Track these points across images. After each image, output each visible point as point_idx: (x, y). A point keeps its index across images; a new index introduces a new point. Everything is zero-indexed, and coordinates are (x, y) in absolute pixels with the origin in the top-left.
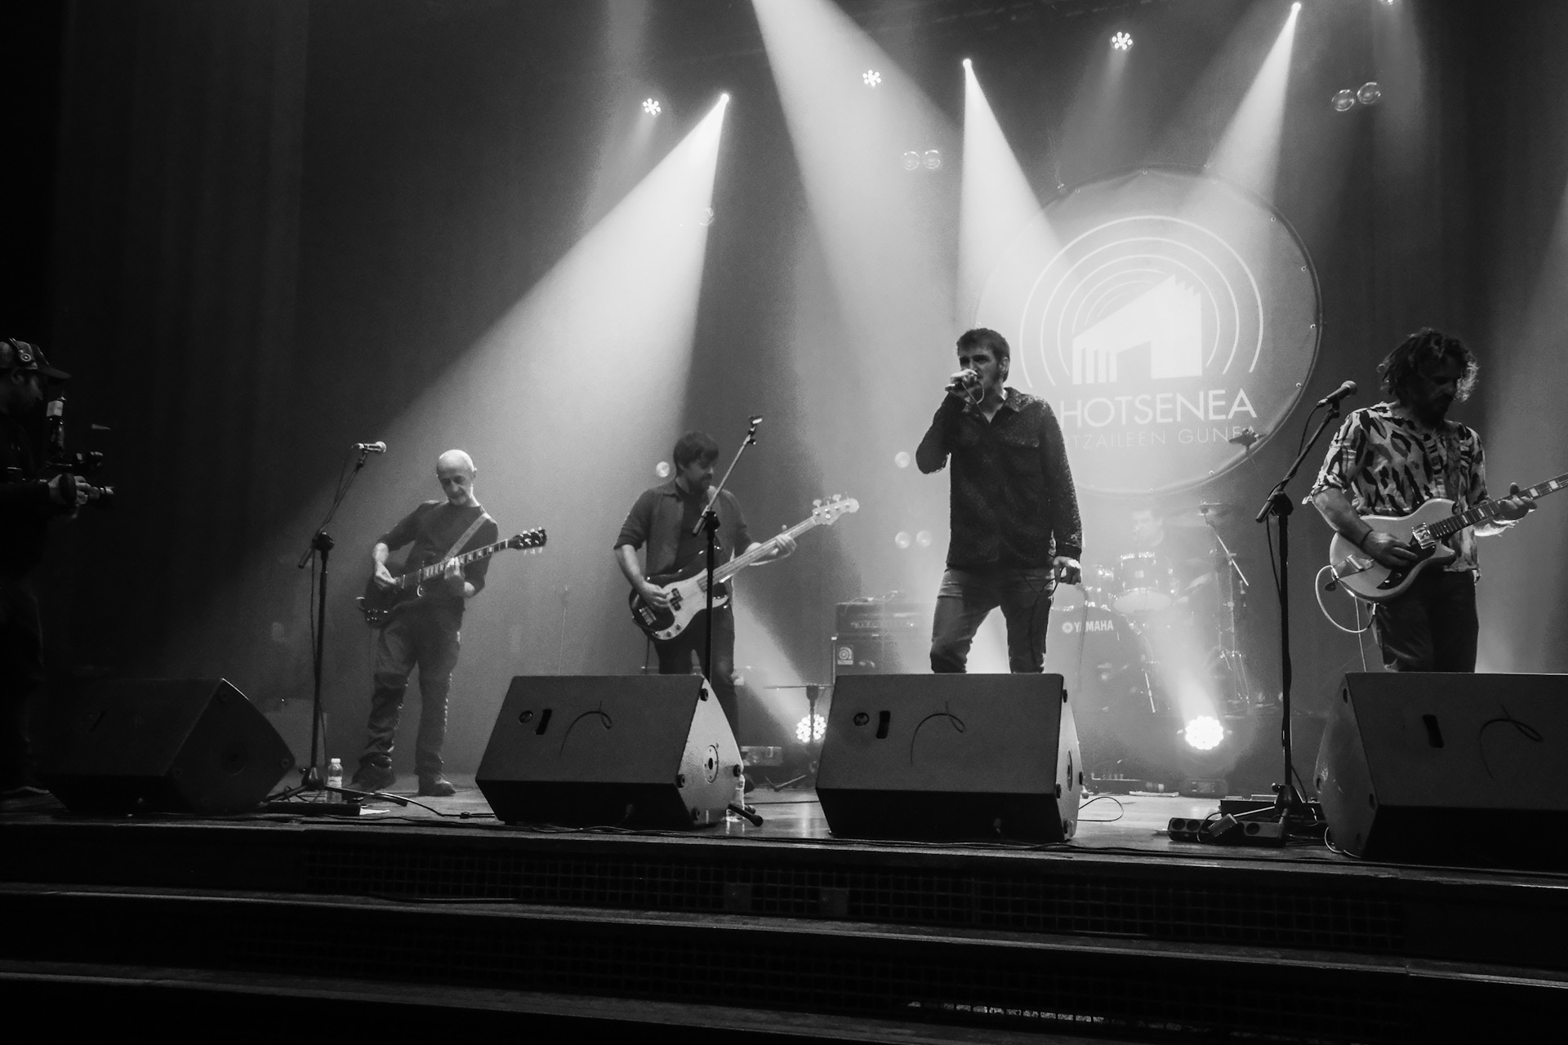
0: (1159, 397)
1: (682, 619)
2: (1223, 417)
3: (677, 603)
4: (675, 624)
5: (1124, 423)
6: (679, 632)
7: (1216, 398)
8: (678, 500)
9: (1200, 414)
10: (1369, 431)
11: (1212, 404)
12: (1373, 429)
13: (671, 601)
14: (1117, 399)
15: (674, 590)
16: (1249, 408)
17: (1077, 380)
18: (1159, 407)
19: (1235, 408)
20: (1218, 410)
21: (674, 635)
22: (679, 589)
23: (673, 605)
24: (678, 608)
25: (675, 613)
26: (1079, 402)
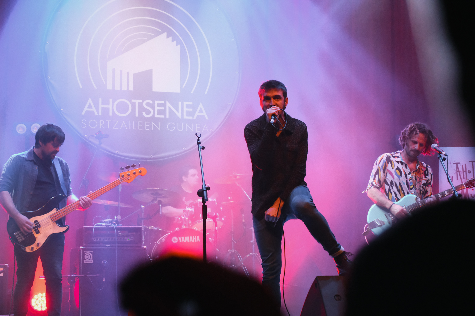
0: (157, 102)
1: (41, 239)
2: (191, 118)
3: (37, 229)
4: (36, 242)
5: (137, 115)
6: (38, 248)
7: (188, 106)
8: (35, 163)
9: (179, 115)
10: (388, 164)
11: (185, 109)
12: (390, 164)
13: (34, 228)
14: (133, 101)
15: (36, 221)
16: (204, 114)
17: (109, 87)
18: (157, 108)
19: (197, 114)
20: (188, 113)
21: (35, 249)
22: (39, 221)
23: (35, 231)
24: (38, 232)
25: (36, 235)
26: (111, 100)
